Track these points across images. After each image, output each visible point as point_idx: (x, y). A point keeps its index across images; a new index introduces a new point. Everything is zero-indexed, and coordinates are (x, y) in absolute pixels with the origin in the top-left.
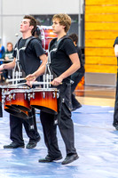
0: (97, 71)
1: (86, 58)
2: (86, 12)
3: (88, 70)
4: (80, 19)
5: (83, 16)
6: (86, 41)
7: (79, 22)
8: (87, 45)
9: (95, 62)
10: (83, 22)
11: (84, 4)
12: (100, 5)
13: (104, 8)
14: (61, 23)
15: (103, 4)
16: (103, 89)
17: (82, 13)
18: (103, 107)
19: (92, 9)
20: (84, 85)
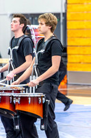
0: (80, 70)
1: (69, 56)
2: (68, 10)
3: (70, 68)
4: (62, 18)
5: (65, 14)
6: (68, 39)
7: (61, 21)
8: (69, 43)
9: (78, 61)
10: (65, 21)
11: (66, 3)
12: (82, 4)
13: (86, 7)
14: (47, 24)
15: (85, 2)
16: (86, 88)
17: (64, 11)
18: (85, 105)
19: (74, 7)
20: (67, 83)
